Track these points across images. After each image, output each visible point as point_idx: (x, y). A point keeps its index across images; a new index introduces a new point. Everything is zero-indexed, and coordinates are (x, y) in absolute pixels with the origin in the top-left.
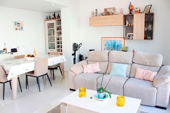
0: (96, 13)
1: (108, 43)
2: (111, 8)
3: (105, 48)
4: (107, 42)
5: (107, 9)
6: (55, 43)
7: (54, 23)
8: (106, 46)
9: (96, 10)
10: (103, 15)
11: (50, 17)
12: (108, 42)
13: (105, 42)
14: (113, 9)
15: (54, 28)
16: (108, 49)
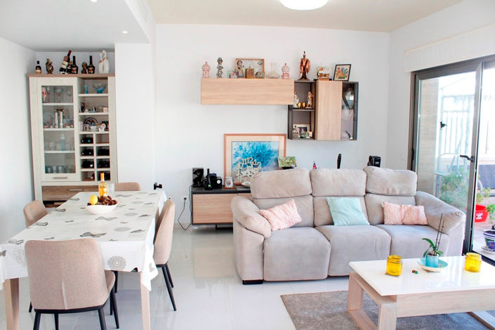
0: (220, 68)
1: (242, 149)
2: (252, 60)
3: (234, 162)
4: (241, 147)
5: (243, 59)
6: (74, 154)
7: (72, 87)
8: (238, 158)
9: (220, 61)
10: (238, 77)
11: (49, 64)
12: (243, 147)
13: (236, 146)
14: (257, 61)
15: (72, 102)
16: (243, 164)
